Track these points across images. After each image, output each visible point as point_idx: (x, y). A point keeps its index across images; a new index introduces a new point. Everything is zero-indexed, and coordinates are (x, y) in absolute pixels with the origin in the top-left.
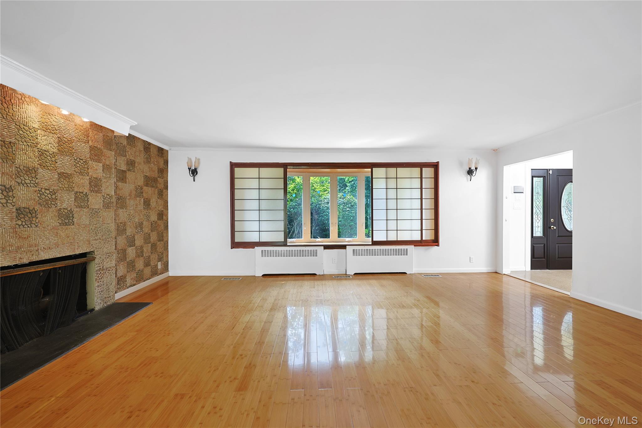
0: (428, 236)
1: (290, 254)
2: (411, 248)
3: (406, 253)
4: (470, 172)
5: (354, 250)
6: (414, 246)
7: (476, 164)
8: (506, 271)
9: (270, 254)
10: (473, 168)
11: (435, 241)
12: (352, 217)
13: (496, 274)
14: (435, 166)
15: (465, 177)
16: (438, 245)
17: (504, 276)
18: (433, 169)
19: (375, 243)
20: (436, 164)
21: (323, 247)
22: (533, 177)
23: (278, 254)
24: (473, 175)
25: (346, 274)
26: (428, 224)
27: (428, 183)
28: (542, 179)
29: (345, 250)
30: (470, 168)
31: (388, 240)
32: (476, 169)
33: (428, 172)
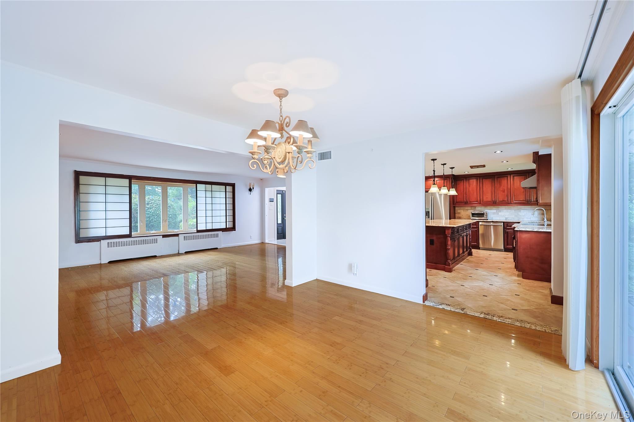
0: (230, 225)
1: (135, 243)
2: (220, 233)
3: (217, 236)
4: (250, 190)
5: (184, 237)
6: (222, 232)
7: (253, 186)
8: (267, 241)
9: (116, 245)
10: (252, 188)
11: (233, 228)
12: (170, 215)
13: (263, 243)
14: (233, 185)
15: (248, 192)
16: (235, 230)
17: (266, 244)
18: (232, 187)
19: (198, 231)
20: (234, 184)
21: (162, 236)
22: (277, 194)
23: (124, 244)
24: (252, 191)
25: (179, 253)
26: (230, 219)
27: (229, 195)
28: (281, 195)
29: (177, 237)
30: (250, 188)
31: (207, 229)
32: (253, 188)
33: (229, 188)
